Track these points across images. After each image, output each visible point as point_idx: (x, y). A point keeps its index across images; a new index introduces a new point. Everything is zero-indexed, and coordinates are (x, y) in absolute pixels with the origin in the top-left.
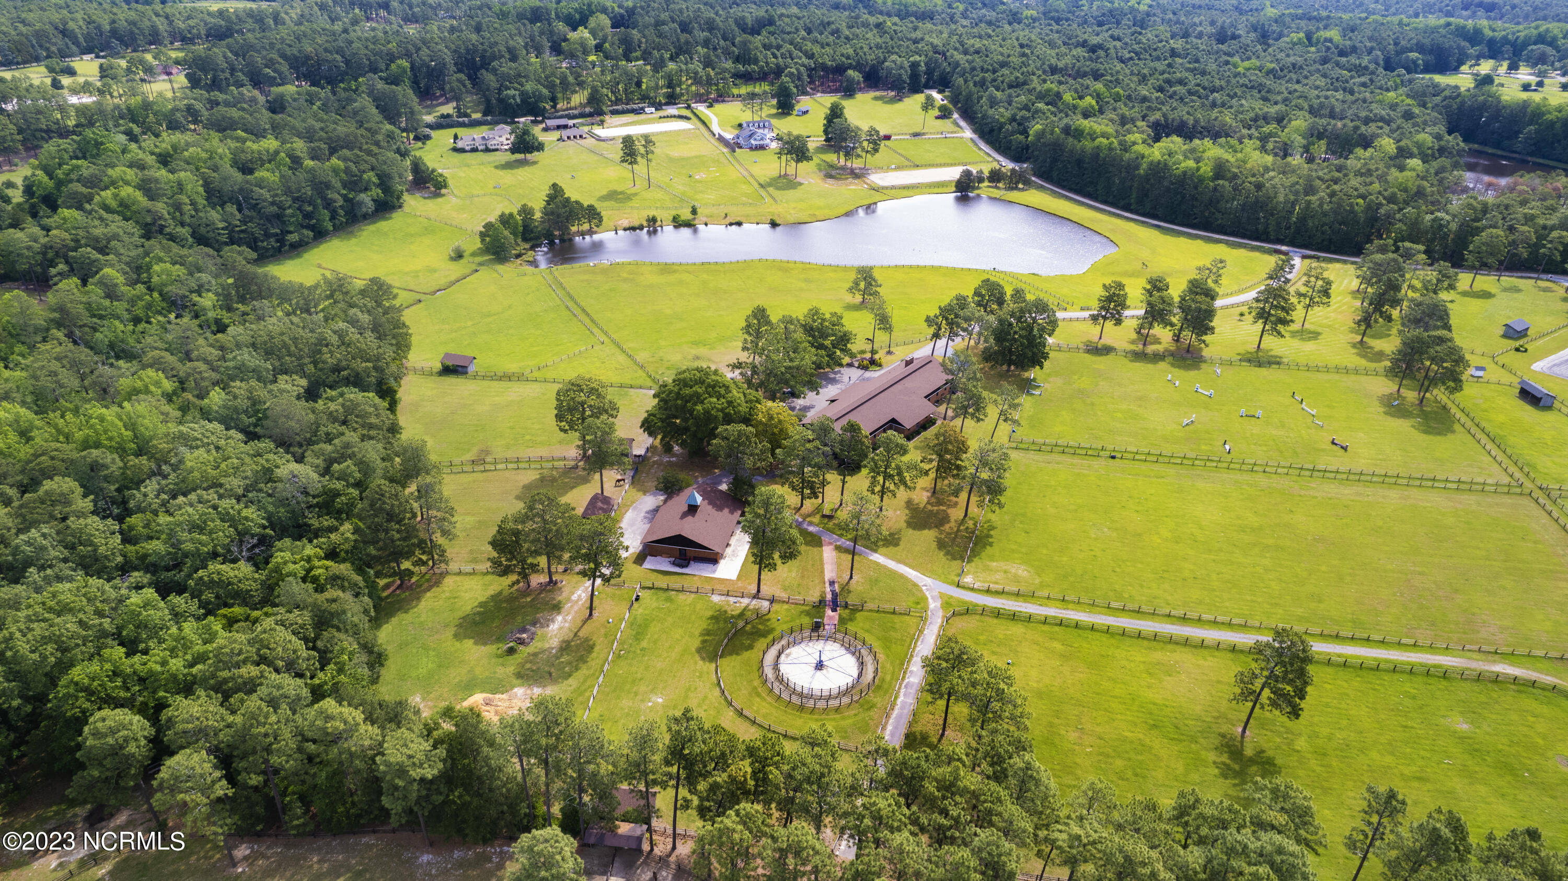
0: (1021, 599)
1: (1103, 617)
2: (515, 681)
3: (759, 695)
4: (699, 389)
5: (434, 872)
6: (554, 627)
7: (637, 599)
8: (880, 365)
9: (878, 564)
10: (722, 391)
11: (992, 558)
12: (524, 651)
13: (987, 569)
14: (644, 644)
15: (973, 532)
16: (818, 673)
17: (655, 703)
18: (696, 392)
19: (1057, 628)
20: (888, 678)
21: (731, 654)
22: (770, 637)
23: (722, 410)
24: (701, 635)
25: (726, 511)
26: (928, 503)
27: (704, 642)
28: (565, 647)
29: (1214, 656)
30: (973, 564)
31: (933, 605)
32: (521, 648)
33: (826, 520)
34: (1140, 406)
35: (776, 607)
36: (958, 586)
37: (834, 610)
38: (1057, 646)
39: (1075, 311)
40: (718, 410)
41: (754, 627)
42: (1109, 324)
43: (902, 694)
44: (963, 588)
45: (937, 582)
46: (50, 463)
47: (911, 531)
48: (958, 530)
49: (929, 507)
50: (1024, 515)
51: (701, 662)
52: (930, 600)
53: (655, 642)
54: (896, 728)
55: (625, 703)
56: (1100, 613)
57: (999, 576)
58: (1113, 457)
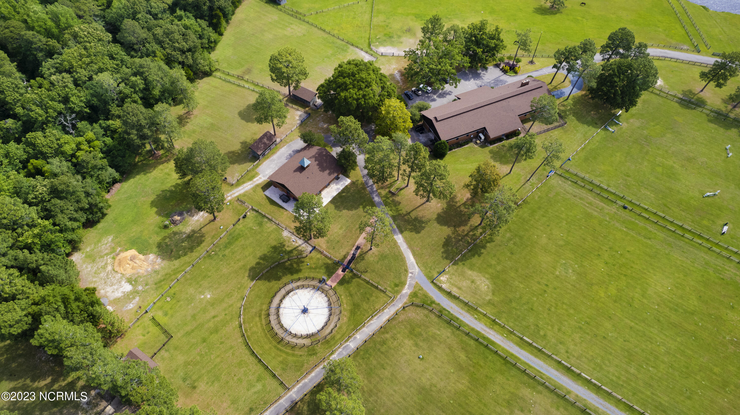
0: (466, 308)
1: (512, 345)
2: (155, 249)
3: (260, 316)
4: (348, 81)
5: (43, 359)
6: (196, 218)
7: (245, 217)
8: (516, 73)
9: (395, 243)
10: (363, 85)
11: (471, 268)
12: (173, 228)
13: (463, 274)
14: (227, 252)
15: (475, 240)
16: (303, 315)
17: (205, 297)
18: (345, 83)
19: (472, 342)
20: (338, 336)
21: (265, 280)
22: (295, 276)
23: (357, 100)
24: (261, 258)
25: (327, 172)
26: (464, 204)
27: (258, 263)
28: (189, 237)
29: (566, 409)
30: (455, 267)
31: (406, 291)
32: (172, 226)
33: (390, 195)
34: (683, 166)
35: (314, 254)
36: (432, 282)
37: (344, 271)
38: (462, 356)
39: (707, 55)
40: (354, 99)
41: (291, 265)
42: (712, 84)
43: (337, 352)
44: (435, 284)
45: (422, 274)
46: (9, 34)
47: (436, 224)
48: (467, 235)
49: (462, 208)
50: (521, 238)
51: (246, 278)
52: (406, 286)
53: (233, 253)
54: (316, 376)
55: (191, 290)
56: (512, 341)
57: (465, 284)
58: (625, 208)
